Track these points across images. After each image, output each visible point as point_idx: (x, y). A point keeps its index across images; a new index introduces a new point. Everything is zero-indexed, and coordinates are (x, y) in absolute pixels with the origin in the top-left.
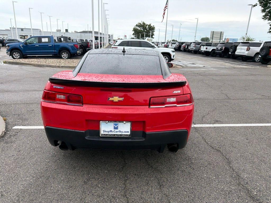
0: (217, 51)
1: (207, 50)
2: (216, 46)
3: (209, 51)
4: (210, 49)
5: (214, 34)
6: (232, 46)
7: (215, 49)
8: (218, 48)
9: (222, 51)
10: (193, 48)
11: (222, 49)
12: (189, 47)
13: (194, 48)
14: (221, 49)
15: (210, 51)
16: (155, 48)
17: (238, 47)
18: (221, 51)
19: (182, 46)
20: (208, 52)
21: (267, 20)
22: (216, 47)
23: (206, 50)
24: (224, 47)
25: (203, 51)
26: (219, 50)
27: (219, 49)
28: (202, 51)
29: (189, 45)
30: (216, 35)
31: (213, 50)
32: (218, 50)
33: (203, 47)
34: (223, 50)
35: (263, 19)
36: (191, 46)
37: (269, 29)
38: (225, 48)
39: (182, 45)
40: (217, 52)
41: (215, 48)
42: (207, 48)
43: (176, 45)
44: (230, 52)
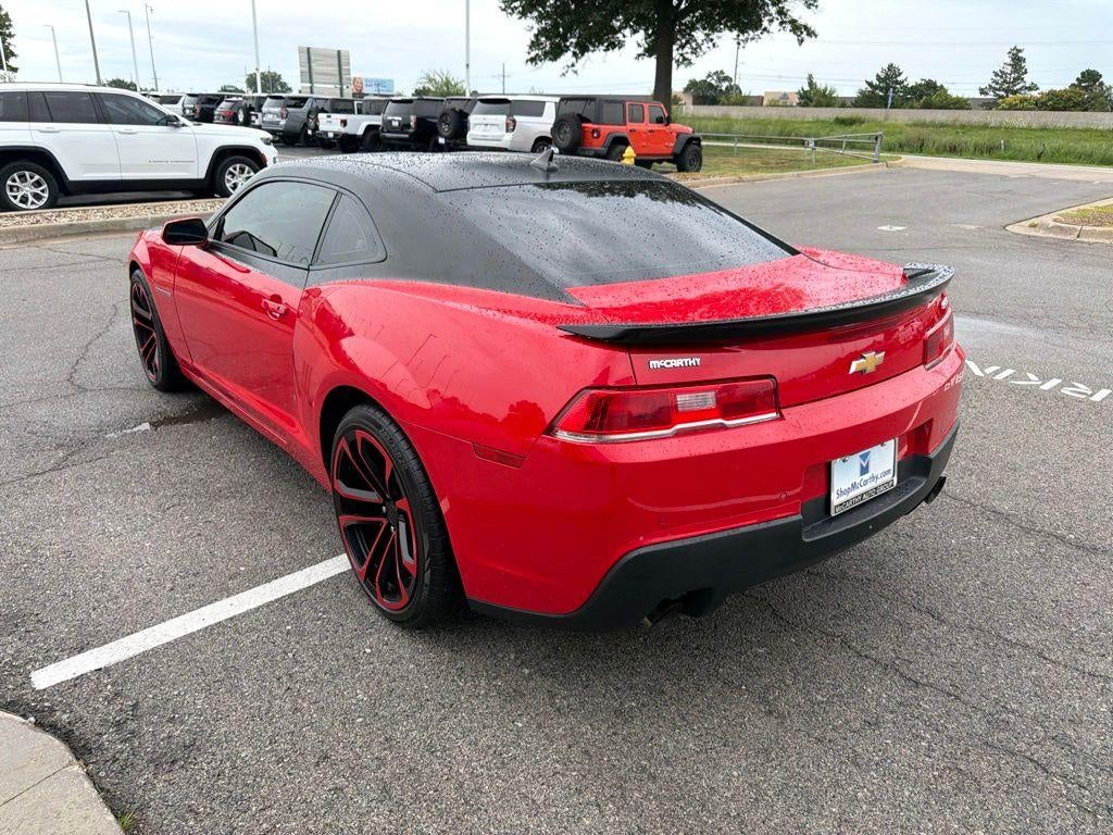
0: (388, 132)
1: (348, 130)
2: (379, 114)
3: (355, 135)
4: (358, 124)
5: (313, 58)
6: (444, 114)
7: (380, 123)
8: (390, 121)
9: (411, 135)
10: (277, 123)
11: (409, 126)
12: (253, 118)
13: (283, 122)
14: (404, 126)
15: (360, 132)
16: (184, 125)
17: (473, 119)
18: (407, 133)
19: (216, 113)
20: (354, 137)
21: (516, 16)
22: (380, 117)
23: (343, 130)
24: (413, 118)
25: (331, 135)
26: (394, 128)
27: (395, 124)
28: (326, 133)
29: (253, 109)
30: (321, 65)
31: (369, 128)
32: (394, 130)
33: (329, 117)
34: (411, 130)
35: (504, 10)
36: (264, 115)
37: (527, 49)
38: (420, 121)
39: (213, 109)
40: (389, 139)
41: (376, 120)
42: (344, 123)
43: (184, 109)
44: (442, 137)
